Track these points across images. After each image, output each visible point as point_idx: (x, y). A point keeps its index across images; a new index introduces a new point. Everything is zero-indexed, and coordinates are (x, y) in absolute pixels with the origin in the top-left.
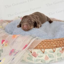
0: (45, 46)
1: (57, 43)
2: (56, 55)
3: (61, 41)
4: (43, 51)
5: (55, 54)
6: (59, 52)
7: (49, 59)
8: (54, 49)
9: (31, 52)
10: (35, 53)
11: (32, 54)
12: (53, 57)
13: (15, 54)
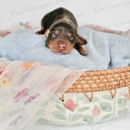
0: (94, 85)
2: (117, 104)
4: (90, 96)
5: (115, 102)
6: (123, 97)
7: (101, 114)
8: (113, 91)
9: (63, 101)
10: (72, 101)
12: (111, 108)
13: (29, 101)
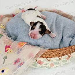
0: (51, 55)
1: (63, 52)
4: (49, 60)
5: (61, 61)
7: (54, 66)
8: (60, 57)
10: (41, 61)
11: (37, 62)
12: (59, 64)
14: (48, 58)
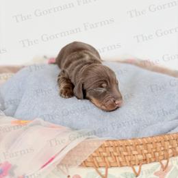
0: (110, 159)
1: (146, 151)
3: (159, 145)
14: (99, 169)
